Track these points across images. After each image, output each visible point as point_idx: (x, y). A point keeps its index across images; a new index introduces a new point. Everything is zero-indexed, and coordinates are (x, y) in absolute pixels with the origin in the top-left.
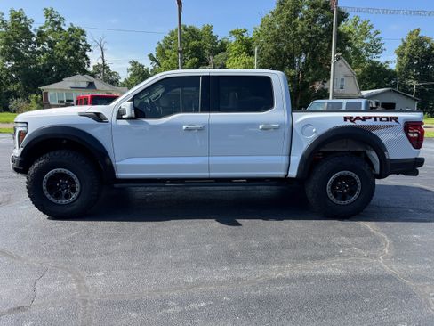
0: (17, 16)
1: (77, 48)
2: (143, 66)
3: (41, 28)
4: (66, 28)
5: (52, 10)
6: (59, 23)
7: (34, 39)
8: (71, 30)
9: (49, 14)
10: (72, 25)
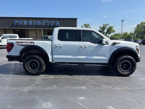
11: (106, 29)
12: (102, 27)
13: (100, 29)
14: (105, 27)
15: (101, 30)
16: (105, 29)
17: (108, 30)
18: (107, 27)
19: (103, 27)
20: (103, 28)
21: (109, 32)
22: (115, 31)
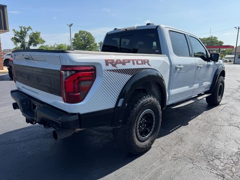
11: (28, 36)
12: (19, 32)
13: (15, 35)
14: (26, 32)
15: (18, 37)
16: (24, 36)
17: (31, 38)
18: (29, 33)
19: (21, 31)
20: (21, 34)
21: (34, 41)
22: (45, 42)
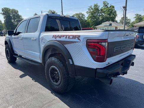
0: (96, 6)
1: (111, 12)
2: (141, 15)
3: (102, 8)
4: (109, 6)
5: (105, 1)
6: (107, 5)
7: (100, 12)
8: (110, 7)
9: (104, 3)
10: (111, 5)
